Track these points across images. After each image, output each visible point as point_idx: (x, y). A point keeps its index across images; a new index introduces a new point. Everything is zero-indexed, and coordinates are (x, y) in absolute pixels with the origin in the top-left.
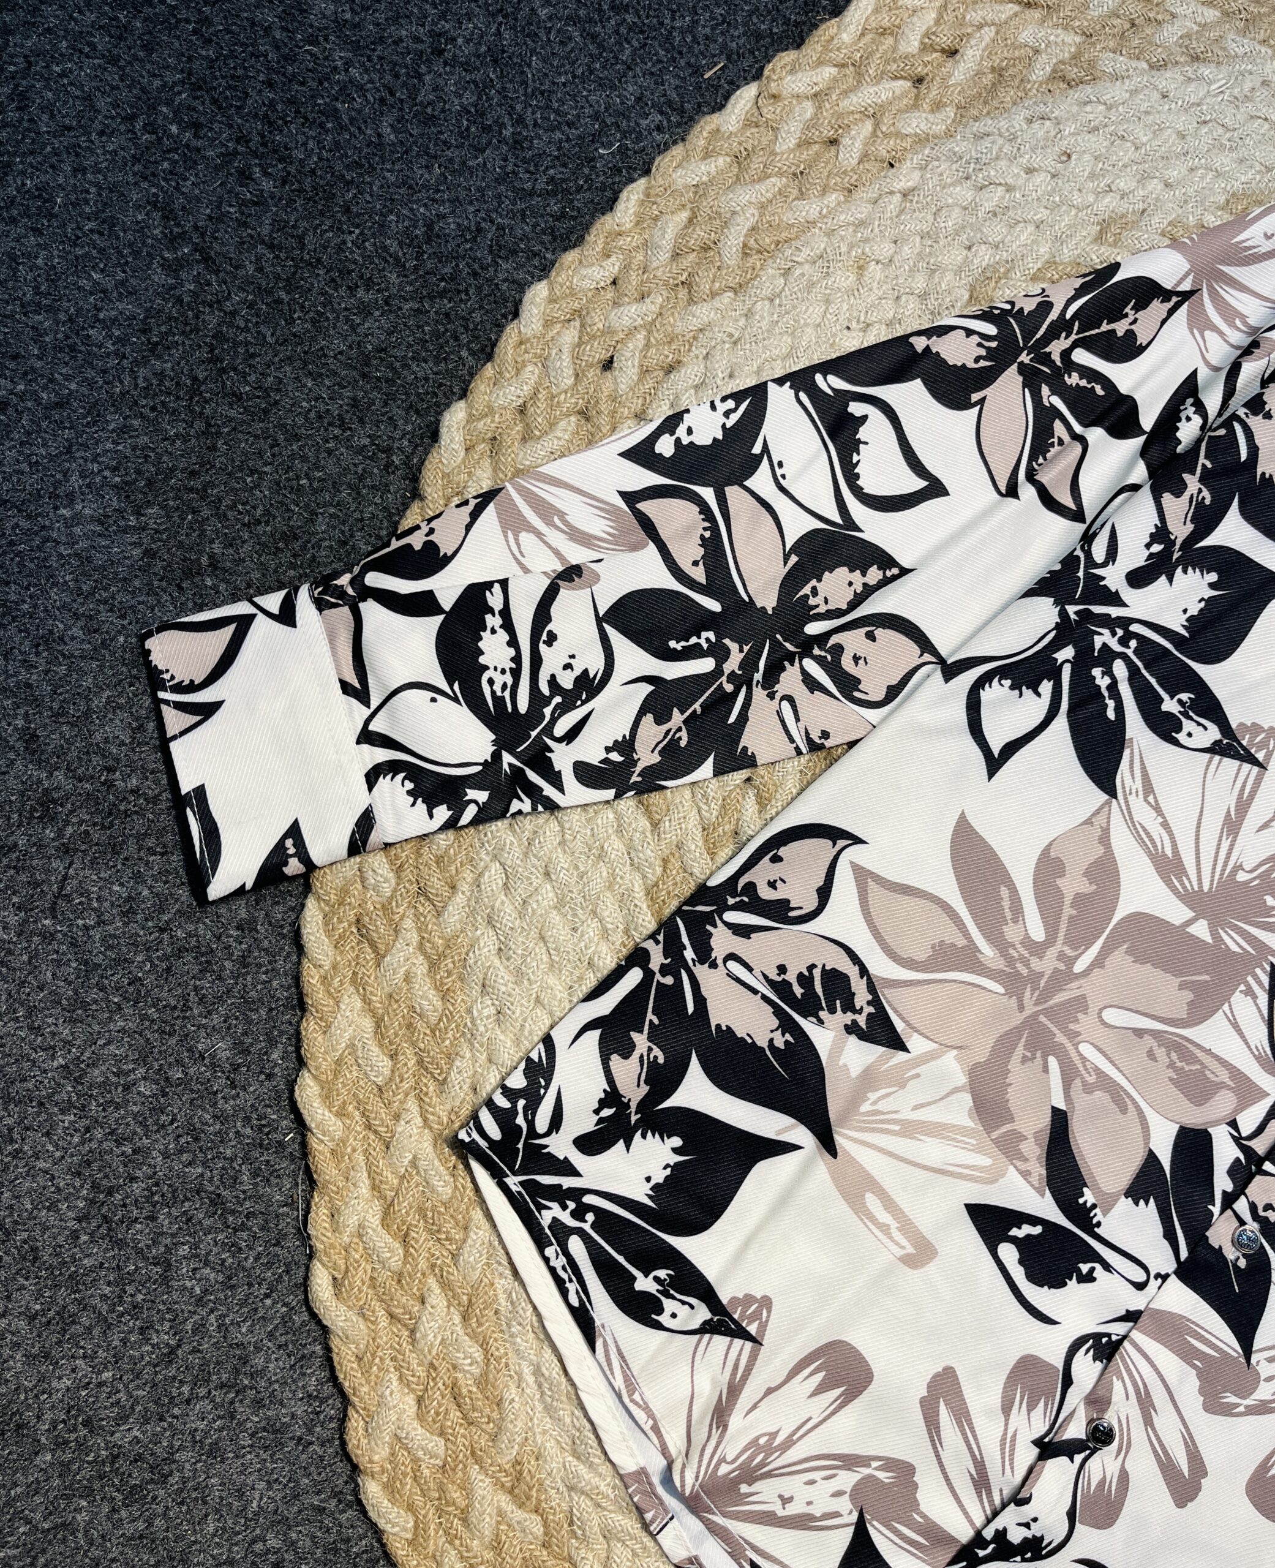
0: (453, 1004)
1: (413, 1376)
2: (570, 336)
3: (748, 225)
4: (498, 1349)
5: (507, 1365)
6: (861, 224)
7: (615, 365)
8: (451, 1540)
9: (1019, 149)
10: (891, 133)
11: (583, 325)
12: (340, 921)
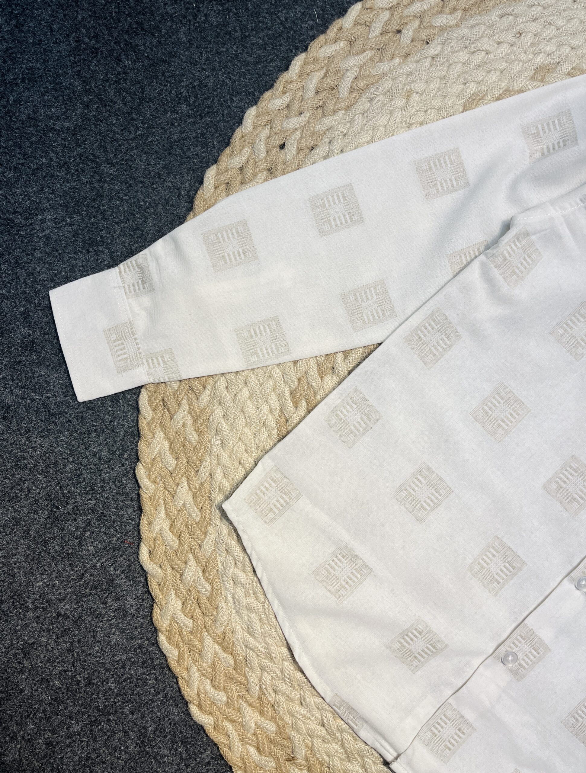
0: (203, 438)
1: (181, 593)
2: (266, 132)
3: (353, 76)
4: (217, 586)
5: (221, 593)
6: (410, 74)
7: (286, 147)
8: (195, 661)
9: (494, 32)
10: (428, 26)
11: (271, 128)
12: (155, 400)
